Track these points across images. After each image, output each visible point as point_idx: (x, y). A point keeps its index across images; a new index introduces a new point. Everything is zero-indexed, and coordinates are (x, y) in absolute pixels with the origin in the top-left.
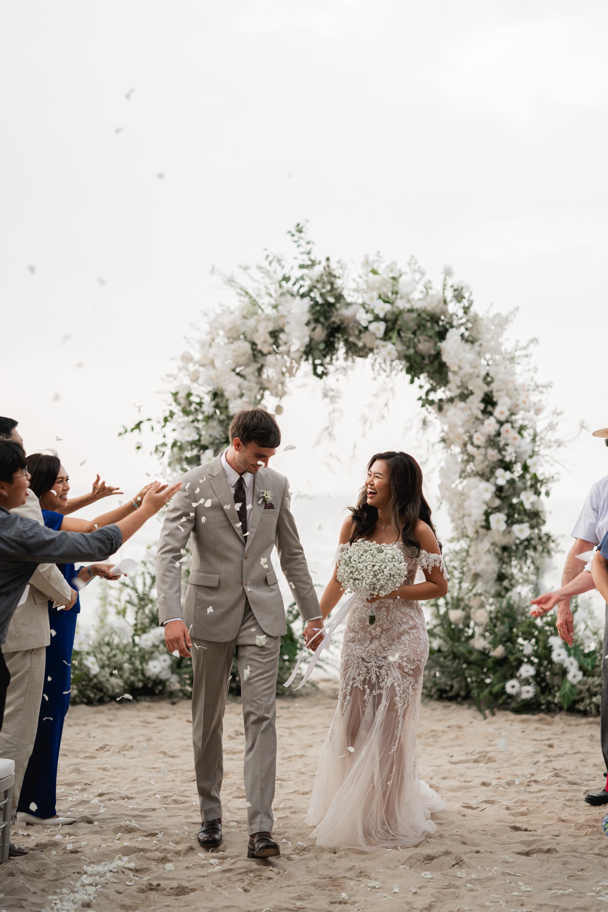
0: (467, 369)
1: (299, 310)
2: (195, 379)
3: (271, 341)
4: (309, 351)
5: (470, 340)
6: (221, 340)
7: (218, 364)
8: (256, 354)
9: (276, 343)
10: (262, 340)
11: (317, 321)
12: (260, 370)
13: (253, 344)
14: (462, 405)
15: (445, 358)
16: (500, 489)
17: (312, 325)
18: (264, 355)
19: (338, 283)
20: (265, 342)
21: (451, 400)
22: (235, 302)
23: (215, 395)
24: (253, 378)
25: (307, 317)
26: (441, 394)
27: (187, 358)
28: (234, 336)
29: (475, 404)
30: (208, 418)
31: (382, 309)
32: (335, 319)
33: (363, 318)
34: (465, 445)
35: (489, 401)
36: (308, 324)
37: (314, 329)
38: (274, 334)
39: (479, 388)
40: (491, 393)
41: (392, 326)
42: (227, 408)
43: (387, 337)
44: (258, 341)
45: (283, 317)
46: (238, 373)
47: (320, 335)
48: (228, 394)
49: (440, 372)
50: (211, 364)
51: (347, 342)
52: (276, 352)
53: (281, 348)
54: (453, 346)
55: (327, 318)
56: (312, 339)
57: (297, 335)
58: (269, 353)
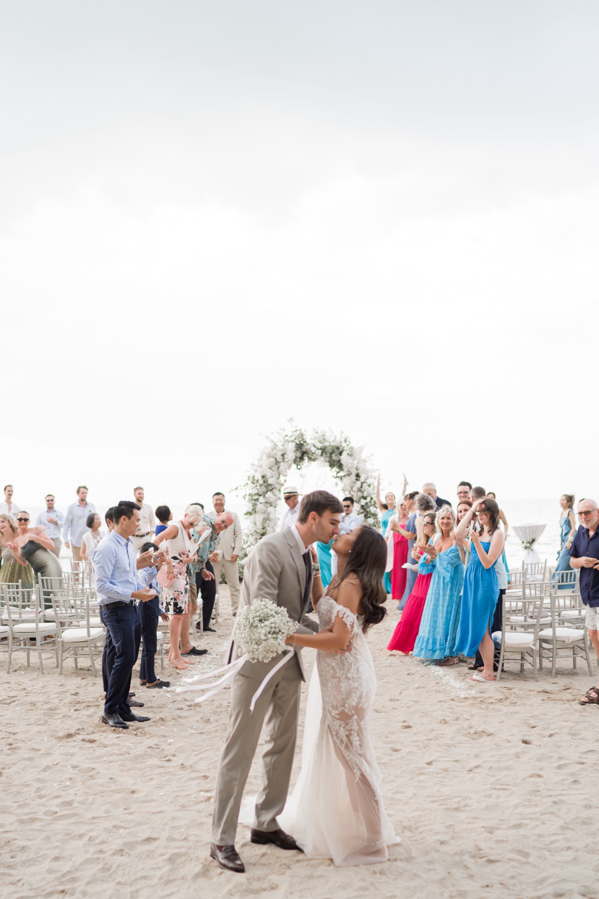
0: (350, 465)
1: (291, 447)
2: (256, 471)
3: (282, 457)
4: (295, 461)
5: (350, 455)
6: (265, 458)
7: (264, 466)
8: (277, 462)
9: (284, 459)
10: (279, 458)
11: (297, 450)
12: (278, 468)
13: (276, 459)
14: (348, 477)
15: (342, 462)
16: (362, 506)
17: (296, 451)
18: (279, 462)
19: (304, 437)
20: (280, 458)
21: (345, 476)
22: (269, 445)
23: (263, 477)
24: (276, 470)
25: (294, 449)
26: (341, 474)
27: (253, 465)
28: (269, 456)
29: (353, 477)
30: (261, 485)
31: (319, 445)
32: (304, 449)
33: (313, 449)
34: (350, 491)
35: (358, 476)
36: (294, 451)
37: (296, 453)
38: (283, 455)
39: (354, 472)
40: (358, 473)
41: (323, 450)
42: (267, 481)
43: (322, 455)
44: (278, 458)
45: (286, 449)
46: (271, 469)
47: (299, 455)
48: (267, 477)
49: (340, 466)
50: (261, 466)
51: (308, 457)
52: (284, 461)
53: (286, 460)
54: (344, 458)
55: (301, 449)
56: (296, 457)
57: (291, 455)
58: (281, 462)
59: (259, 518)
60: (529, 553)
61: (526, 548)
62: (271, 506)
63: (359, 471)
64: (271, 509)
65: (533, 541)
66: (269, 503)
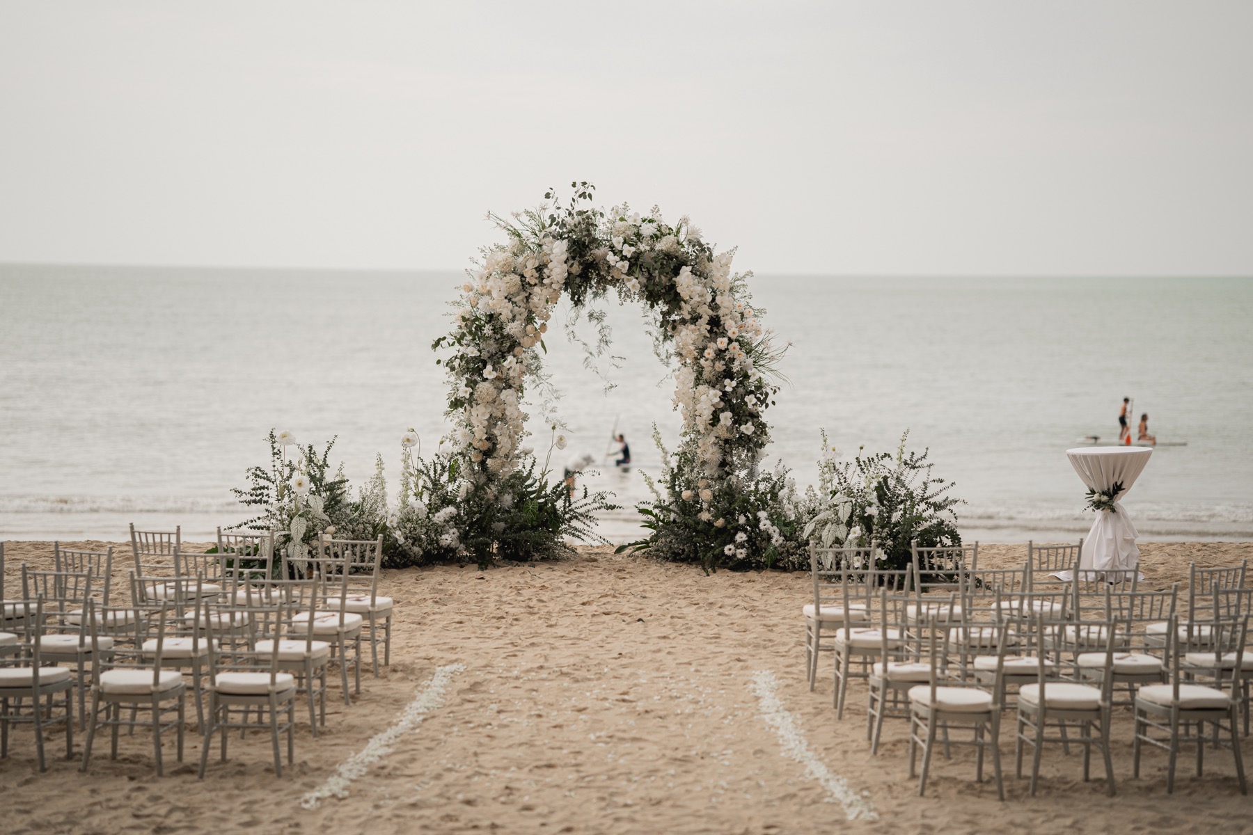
0: (696, 298)
1: (559, 249)
2: (475, 304)
3: (536, 274)
4: (567, 284)
5: (698, 273)
6: (496, 274)
7: (494, 294)
8: (525, 285)
9: (541, 278)
10: (530, 274)
11: (574, 258)
12: (528, 298)
13: (522, 276)
14: (692, 327)
15: (678, 290)
16: (725, 396)
17: (570, 262)
18: (531, 285)
20: (532, 276)
21: (683, 322)
22: (508, 243)
23: (491, 318)
24: (522, 304)
25: (565, 255)
26: (675, 317)
27: (469, 289)
28: (507, 271)
29: (703, 326)
30: (487, 338)
31: (628, 251)
32: (589, 258)
33: (611, 259)
34: (696, 359)
35: (715, 323)
36: (567, 261)
37: (572, 265)
38: (539, 269)
39: (706, 313)
40: (718, 316)
41: (635, 263)
42: (502, 328)
43: (630, 273)
44: (527, 275)
45: (546, 255)
46: (510, 300)
47: (576, 269)
48: (502, 318)
49: (674, 299)
50: (489, 293)
51: (598, 275)
52: (542, 284)
53: (545, 281)
54: (685, 281)
55: (582, 256)
56: (570, 274)
57: (558, 271)
58: (535, 285)
59: (480, 415)
60: (1106, 519)
61: (1098, 505)
62: (510, 387)
63: (721, 313)
64: (507, 395)
65: (1118, 489)
66: (505, 383)
